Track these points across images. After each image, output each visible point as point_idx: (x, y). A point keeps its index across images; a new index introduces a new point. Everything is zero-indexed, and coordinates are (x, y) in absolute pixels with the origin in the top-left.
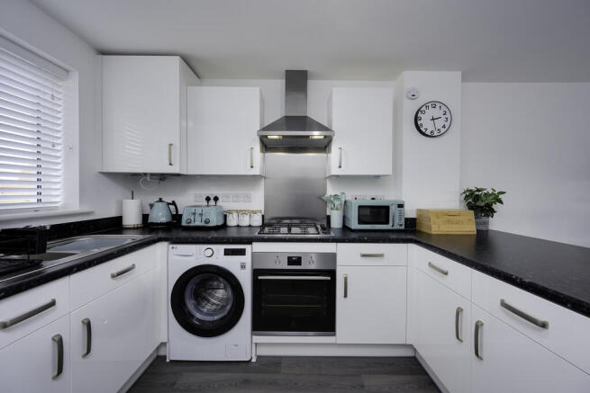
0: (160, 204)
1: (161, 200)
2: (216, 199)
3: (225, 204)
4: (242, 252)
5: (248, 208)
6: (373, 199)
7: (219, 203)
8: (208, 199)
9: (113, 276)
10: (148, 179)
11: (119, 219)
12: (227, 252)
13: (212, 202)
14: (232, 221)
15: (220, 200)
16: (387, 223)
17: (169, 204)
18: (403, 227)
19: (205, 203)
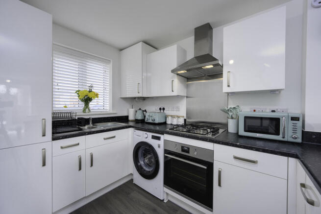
0: (140, 111)
1: (140, 109)
2: (164, 109)
3: (167, 112)
4: (158, 138)
5: (178, 115)
6: (273, 111)
7: (165, 111)
8: (160, 109)
9: (104, 139)
10: (137, 99)
11: (127, 117)
12: (154, 137)
13: (162, 111)
14: (169, 122)
15: (166, 109)
16: (278, 134)
17: (143, 111)
18: (299, 140)
19: (159, 111)
